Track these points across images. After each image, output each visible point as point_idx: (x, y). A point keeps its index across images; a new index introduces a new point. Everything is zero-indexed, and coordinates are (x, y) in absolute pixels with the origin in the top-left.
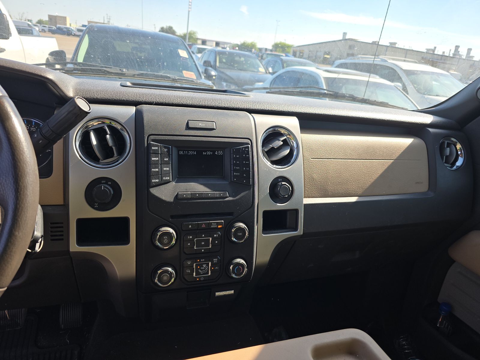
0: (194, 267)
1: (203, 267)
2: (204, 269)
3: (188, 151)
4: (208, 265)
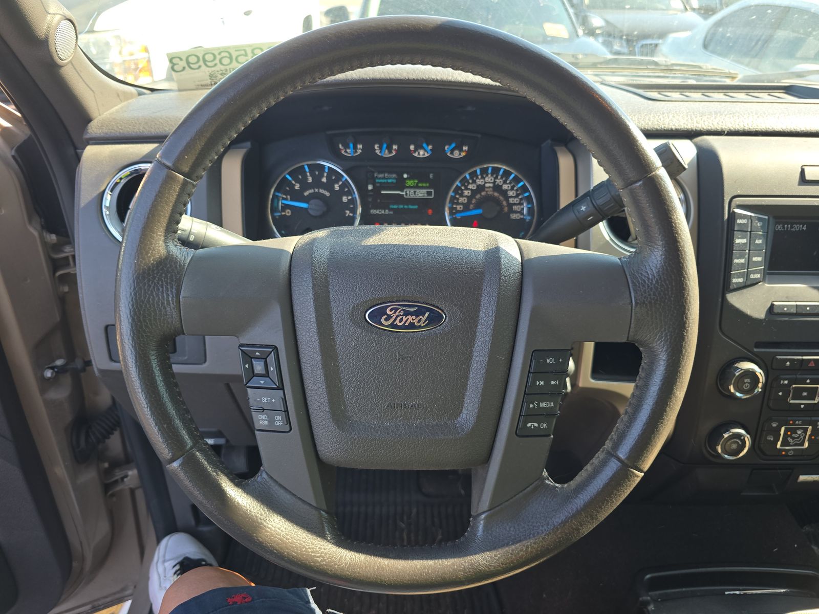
0: (782, 432)
1: (797, 433)
2: (798, 438)
3: (792, 224)
4: (805, 430)
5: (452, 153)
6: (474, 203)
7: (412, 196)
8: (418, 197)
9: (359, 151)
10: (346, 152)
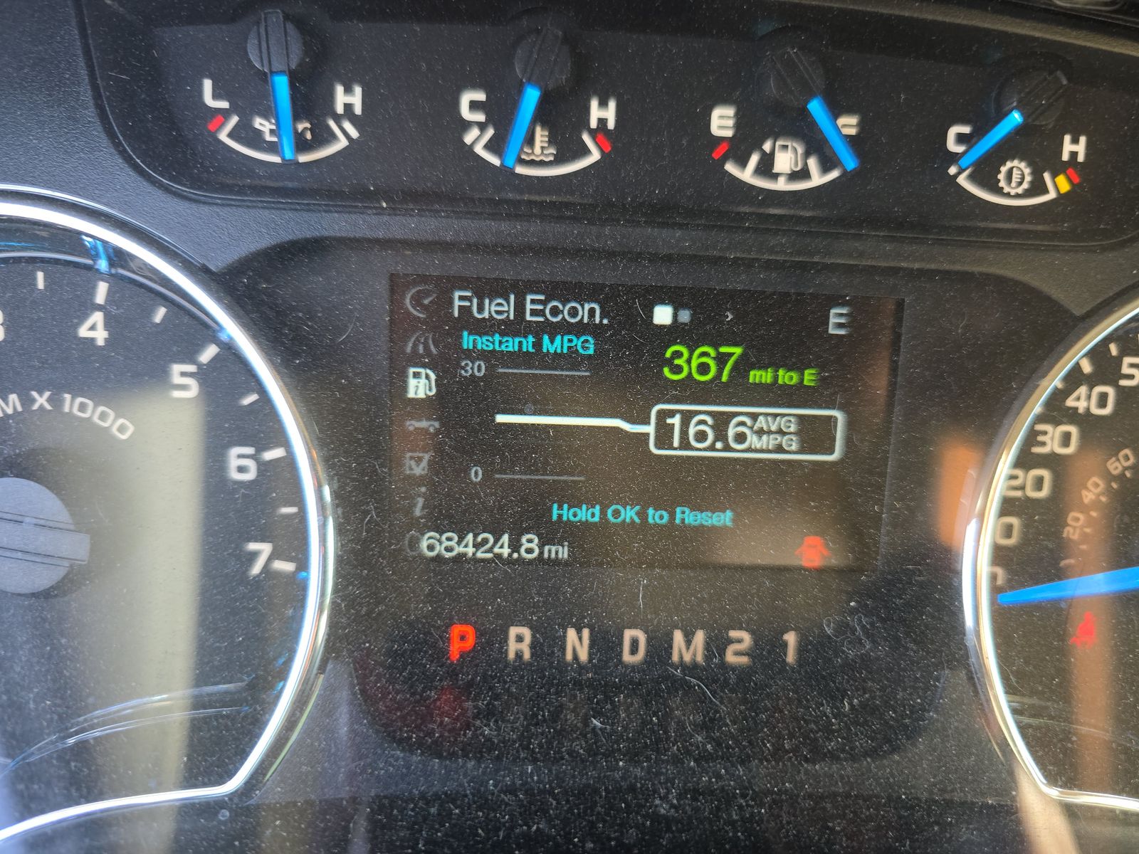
5: (986, 172)
6: (1096, 504)
7: (700, 450)
8: (738, 452)
9: (344, 135)
10: (246, 134)
